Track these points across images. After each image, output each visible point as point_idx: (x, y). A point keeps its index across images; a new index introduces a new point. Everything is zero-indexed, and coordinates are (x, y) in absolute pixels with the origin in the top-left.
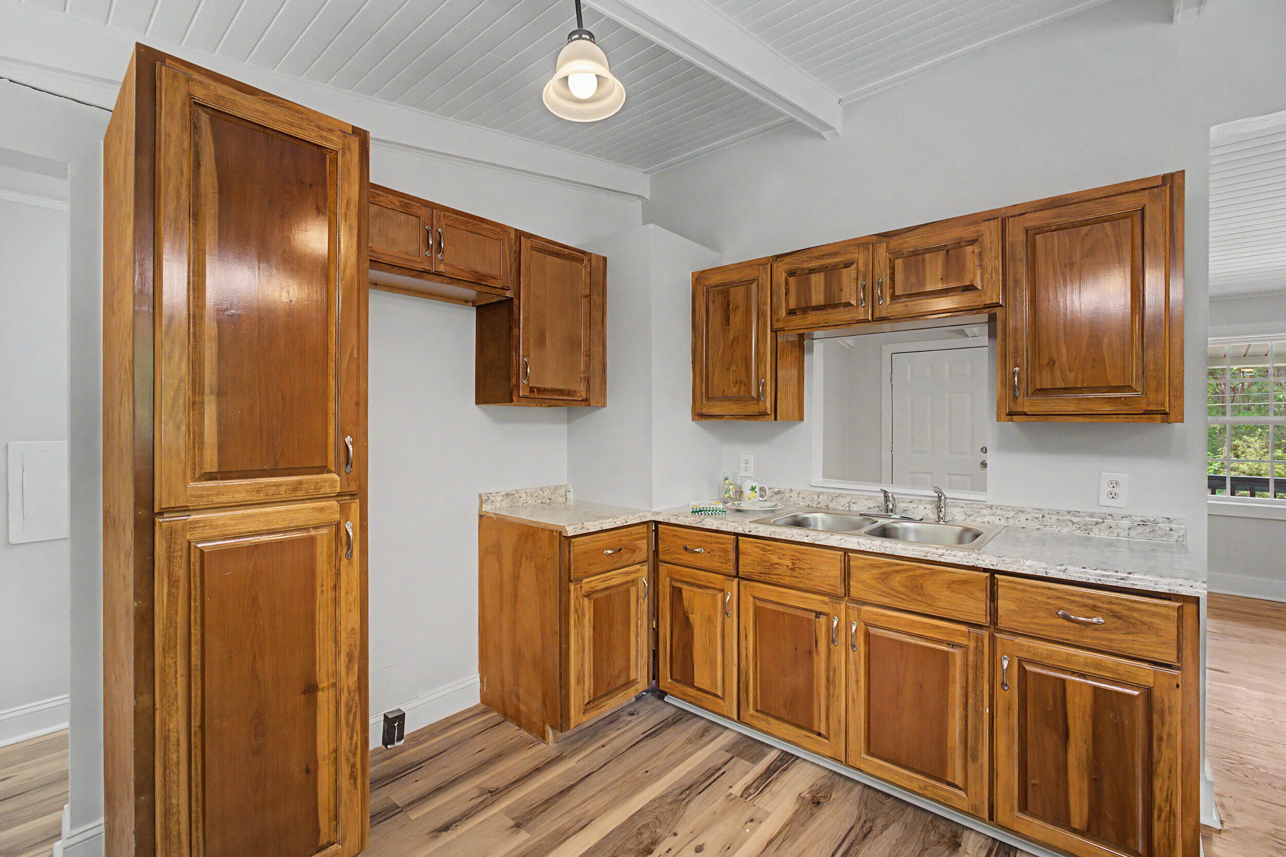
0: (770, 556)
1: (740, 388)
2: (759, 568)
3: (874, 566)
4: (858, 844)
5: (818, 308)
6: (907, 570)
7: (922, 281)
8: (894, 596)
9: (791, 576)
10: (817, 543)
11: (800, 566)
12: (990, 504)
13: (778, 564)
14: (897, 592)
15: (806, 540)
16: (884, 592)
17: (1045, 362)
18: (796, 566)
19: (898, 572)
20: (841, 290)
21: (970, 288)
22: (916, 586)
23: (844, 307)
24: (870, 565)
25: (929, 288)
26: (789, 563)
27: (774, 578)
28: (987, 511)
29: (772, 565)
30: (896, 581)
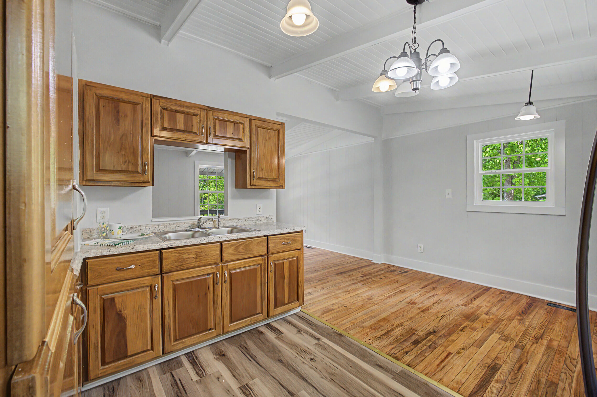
0: (183, 255)
1: (128, 166)
2: (177, 264)
3: (232, 245)
4: (249, 352)
5: (180, 131)
6: (243, 244)
7: (226, 132)
8: (240, 255)
9: (195, 262)
10: (210, 242)
11: (200, 256)
12: (230, 218)
13: (188, 258)
14: (242, 252)
15: (204, 242)
16: (236, 254)
17: (261, 169)
18: (198, 256)
19: (240, 245)
20: (193, 126)
21: (240, 140)
22: (247, 247)
23: (193, 134)
24: (231, 245)
25: (228, 136)
26: (194, 256)
27: (186, 266)
28: (230, 221)
29: (185, 260)
30: (241, 249)
